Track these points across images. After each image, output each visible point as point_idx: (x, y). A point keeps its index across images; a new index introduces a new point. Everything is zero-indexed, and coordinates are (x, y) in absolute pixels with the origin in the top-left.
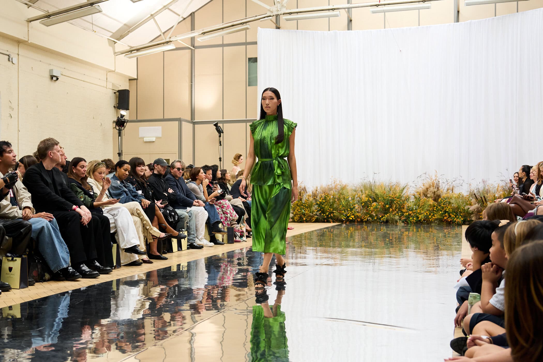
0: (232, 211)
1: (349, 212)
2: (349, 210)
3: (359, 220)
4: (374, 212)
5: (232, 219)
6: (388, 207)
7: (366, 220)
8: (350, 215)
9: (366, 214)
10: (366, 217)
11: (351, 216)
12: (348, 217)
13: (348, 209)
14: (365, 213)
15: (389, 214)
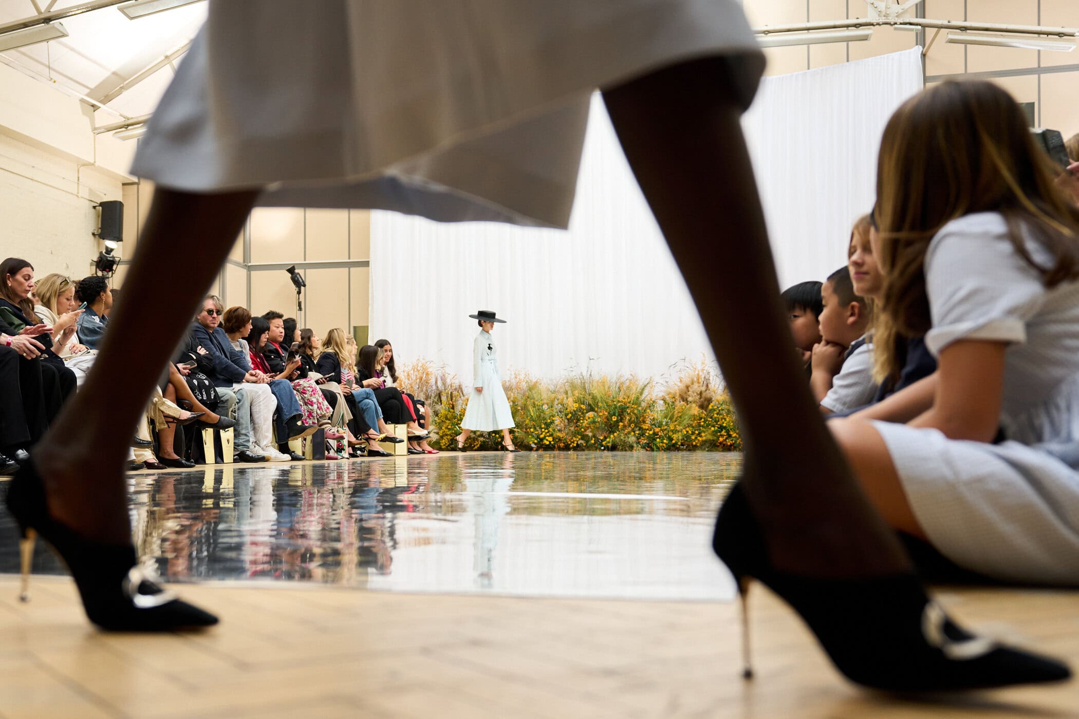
0: (321, 400)
1: (543, 430)
2: (543, 426)
3: (562, 445)
4: (590, 430)
5: (321, 414)
6: (615, 420)
7: (575, 445)
8: (545, 437)
9: (575, 434)
10: (574, 439)
11: (547, 438)
12: (542, 440)
13: (541, 426)
14: (572, 432)
15: (618, 432)
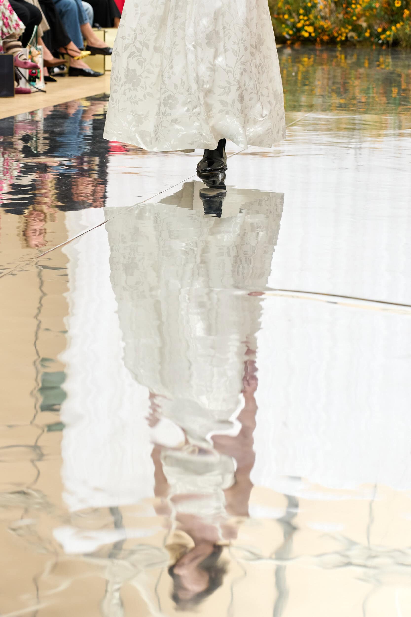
0: (7, 13)
1: (301, 17)
2: (301, 11)
3: (326, 38)
4: (363, 19)
5: (9, 33)
7: (343, 38)
8: (304, 26)
9: (344, 23)
10: (343, 30)
11: (306, 28)
12: (299, 30)
13: (298, 11)
14: (340, 21)
15: (402, 23)
